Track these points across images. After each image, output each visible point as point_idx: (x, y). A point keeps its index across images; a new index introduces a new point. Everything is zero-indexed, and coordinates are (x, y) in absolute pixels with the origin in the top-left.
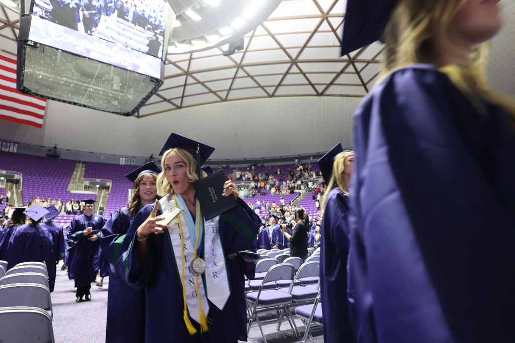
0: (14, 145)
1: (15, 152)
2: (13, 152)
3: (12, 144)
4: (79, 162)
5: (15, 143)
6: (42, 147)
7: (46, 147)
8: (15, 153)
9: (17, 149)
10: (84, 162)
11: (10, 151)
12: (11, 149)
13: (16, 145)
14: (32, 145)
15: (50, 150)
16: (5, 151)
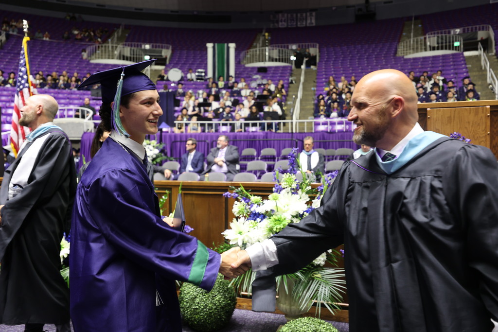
0: (311, 15)
1: (314, 25)
2: (311, 25)
3: (308, 14)
4: (409, 19)
5: (312, 10)
6: (348, 7)
7: (354, 6)
8: (313, 27)
9: (316, 19)
10: (417, 18)
11: (308, 25)
12: (309, 21)
13: (314, 14)
14: (334, 8)
15: (360, 10)
16: (302, 26)
